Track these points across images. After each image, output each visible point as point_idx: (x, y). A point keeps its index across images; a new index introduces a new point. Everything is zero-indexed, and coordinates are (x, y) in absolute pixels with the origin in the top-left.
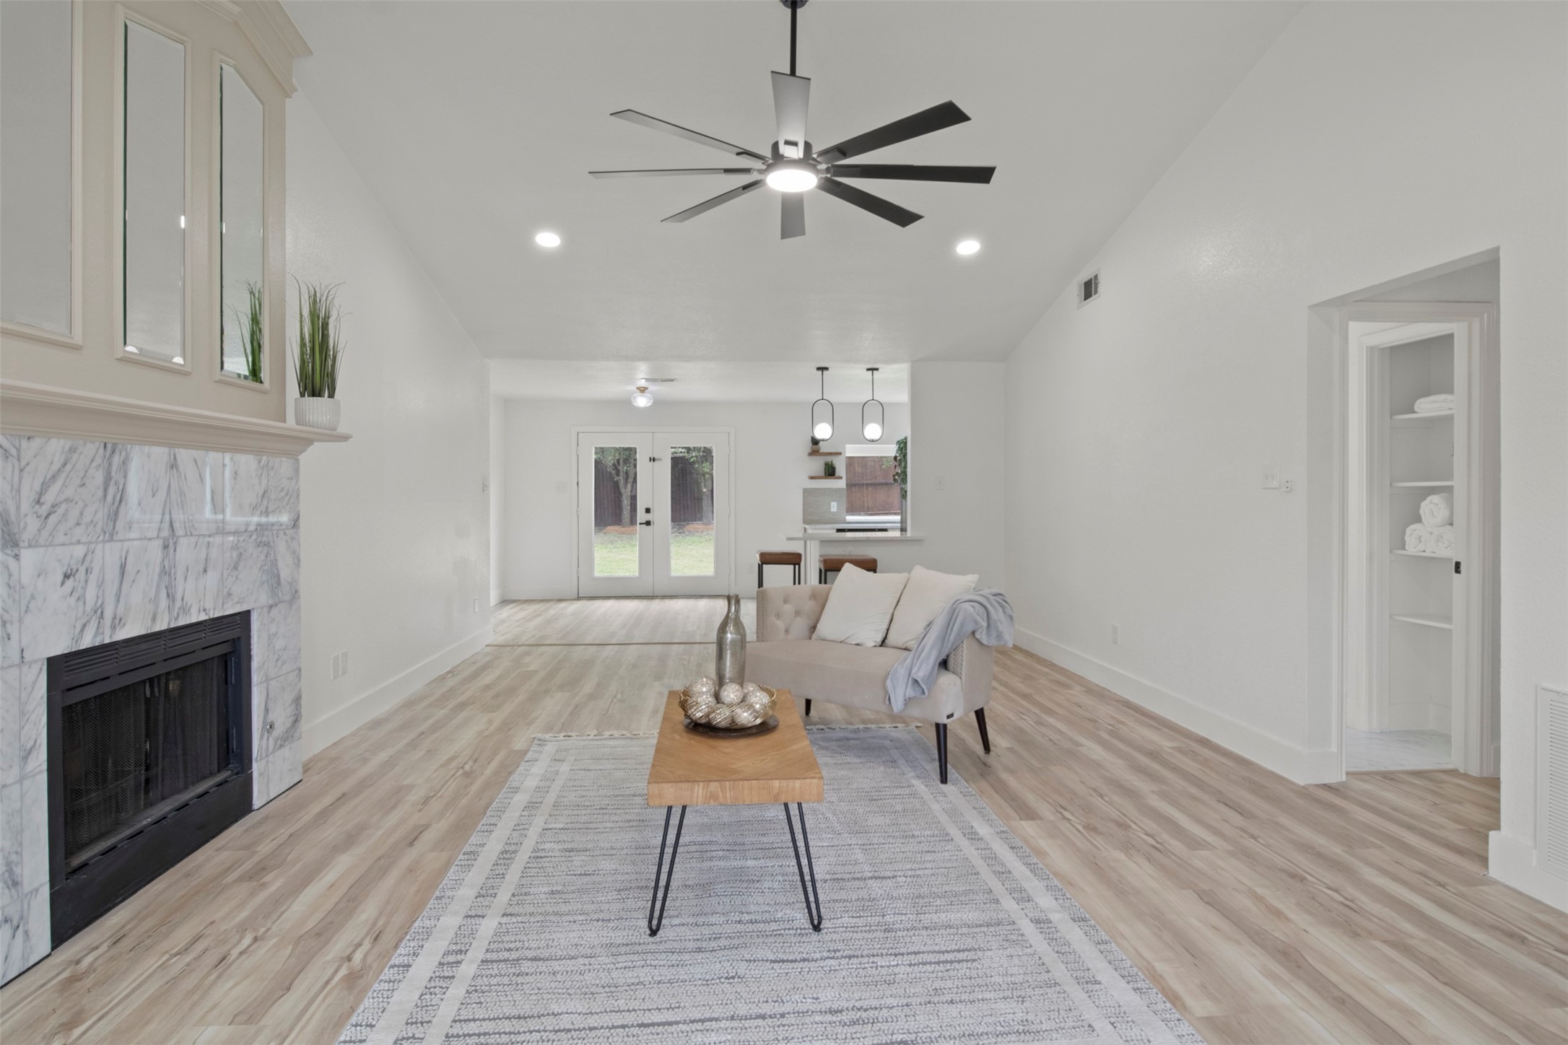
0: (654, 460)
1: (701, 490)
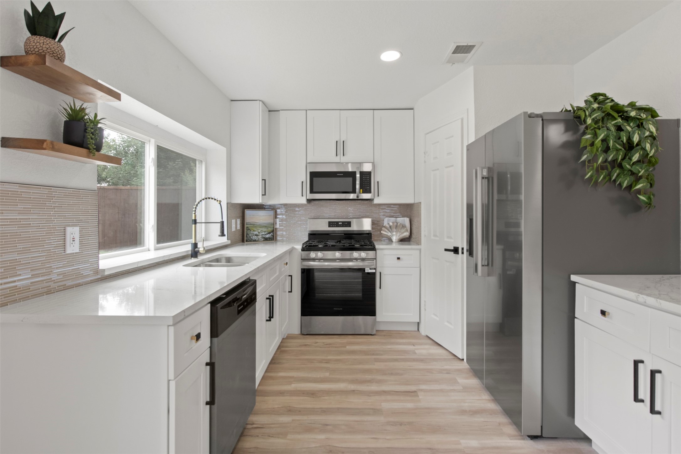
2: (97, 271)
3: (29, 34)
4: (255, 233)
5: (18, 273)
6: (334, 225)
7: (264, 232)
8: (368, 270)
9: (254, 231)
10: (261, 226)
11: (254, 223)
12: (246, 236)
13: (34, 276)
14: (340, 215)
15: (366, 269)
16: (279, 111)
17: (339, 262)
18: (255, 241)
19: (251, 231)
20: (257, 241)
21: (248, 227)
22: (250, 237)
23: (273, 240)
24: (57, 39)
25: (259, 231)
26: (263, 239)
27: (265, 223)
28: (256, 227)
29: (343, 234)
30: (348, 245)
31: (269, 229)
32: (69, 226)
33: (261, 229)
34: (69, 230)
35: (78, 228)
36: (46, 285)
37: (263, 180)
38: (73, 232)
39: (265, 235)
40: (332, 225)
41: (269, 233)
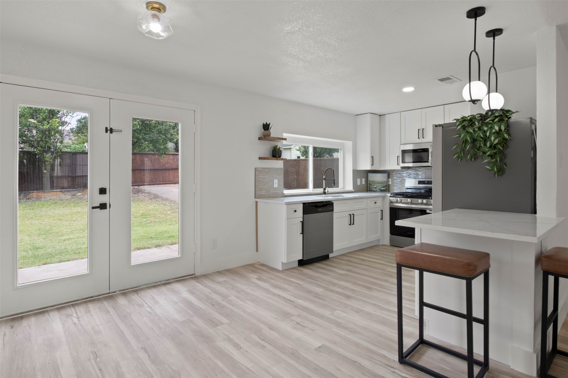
0: (111, 131)
1: (42, 171)
2: (283, 194)
3: (264, 130)
4: (375, 186)
5: (263, 191)
6: (422, 183)
7: (380, 186)
8: (428, 211)
9: (374, 185)
10: (378, 183)
11: (373, 181)
12: (369, 188)
13: (266, 192)
14: (429, 177)
15: (427, 210)
16: (385, 115)
17: (410, 205)
18: (374, 191)
19: (371, 185)
20: (376, 191)
21: (370, 183)
22: (371, 189)
23: (387, 191)
24: (269, 130)
25: (377, 186)
26: (379, 190)
27: (381, 181)
28: (375, 183)
29: (428, 189)
30: (416, 195)
31: (384, 185)
32: (275, 179)
33: (378, 184)
34: (275, 180)
35: (277, 180)
36: (268, 195)
37: (372, 157)
38: (276, 181)
39: (381, 188)
40: (421, 183)
41: (384, 187)
